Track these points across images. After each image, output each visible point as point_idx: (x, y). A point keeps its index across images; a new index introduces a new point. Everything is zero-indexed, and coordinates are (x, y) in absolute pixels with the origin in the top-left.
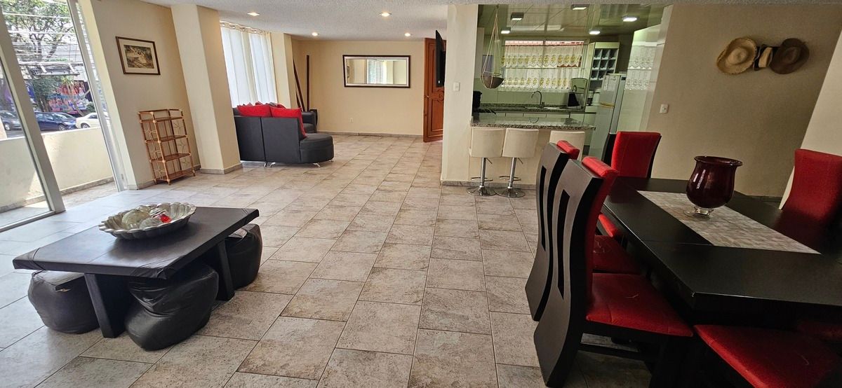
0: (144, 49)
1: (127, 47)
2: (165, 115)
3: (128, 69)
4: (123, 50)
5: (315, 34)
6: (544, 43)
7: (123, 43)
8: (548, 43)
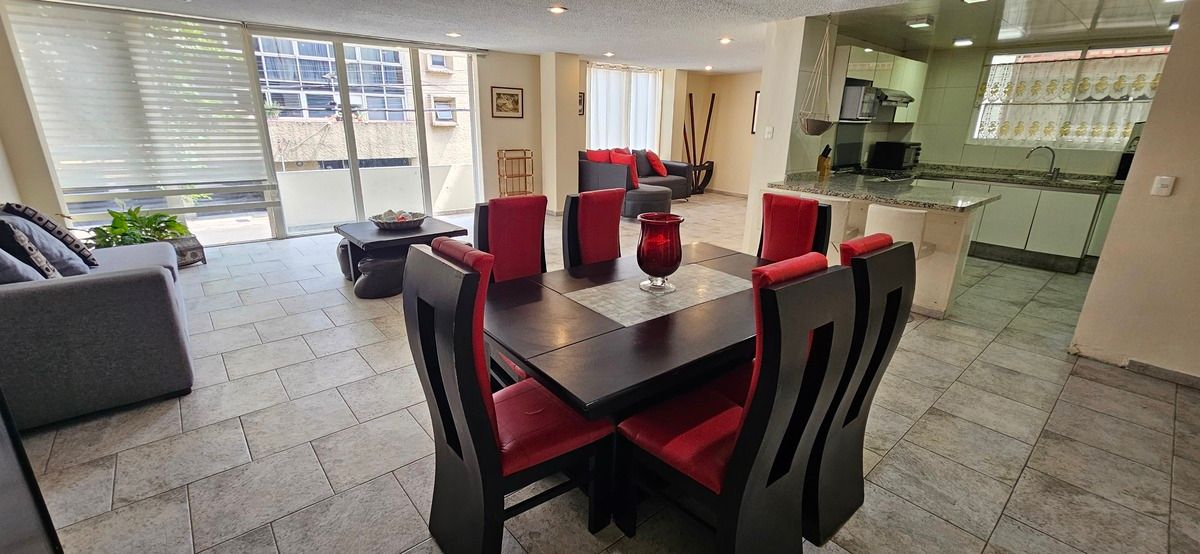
0: (512, 95)
1: (499, 95)
2: (521, 154)
3: (496, 114)
4: (495, 96)
5: (708, 68)
6: (1084, 53)
7: (496, 91)
8: (1092, 53)
